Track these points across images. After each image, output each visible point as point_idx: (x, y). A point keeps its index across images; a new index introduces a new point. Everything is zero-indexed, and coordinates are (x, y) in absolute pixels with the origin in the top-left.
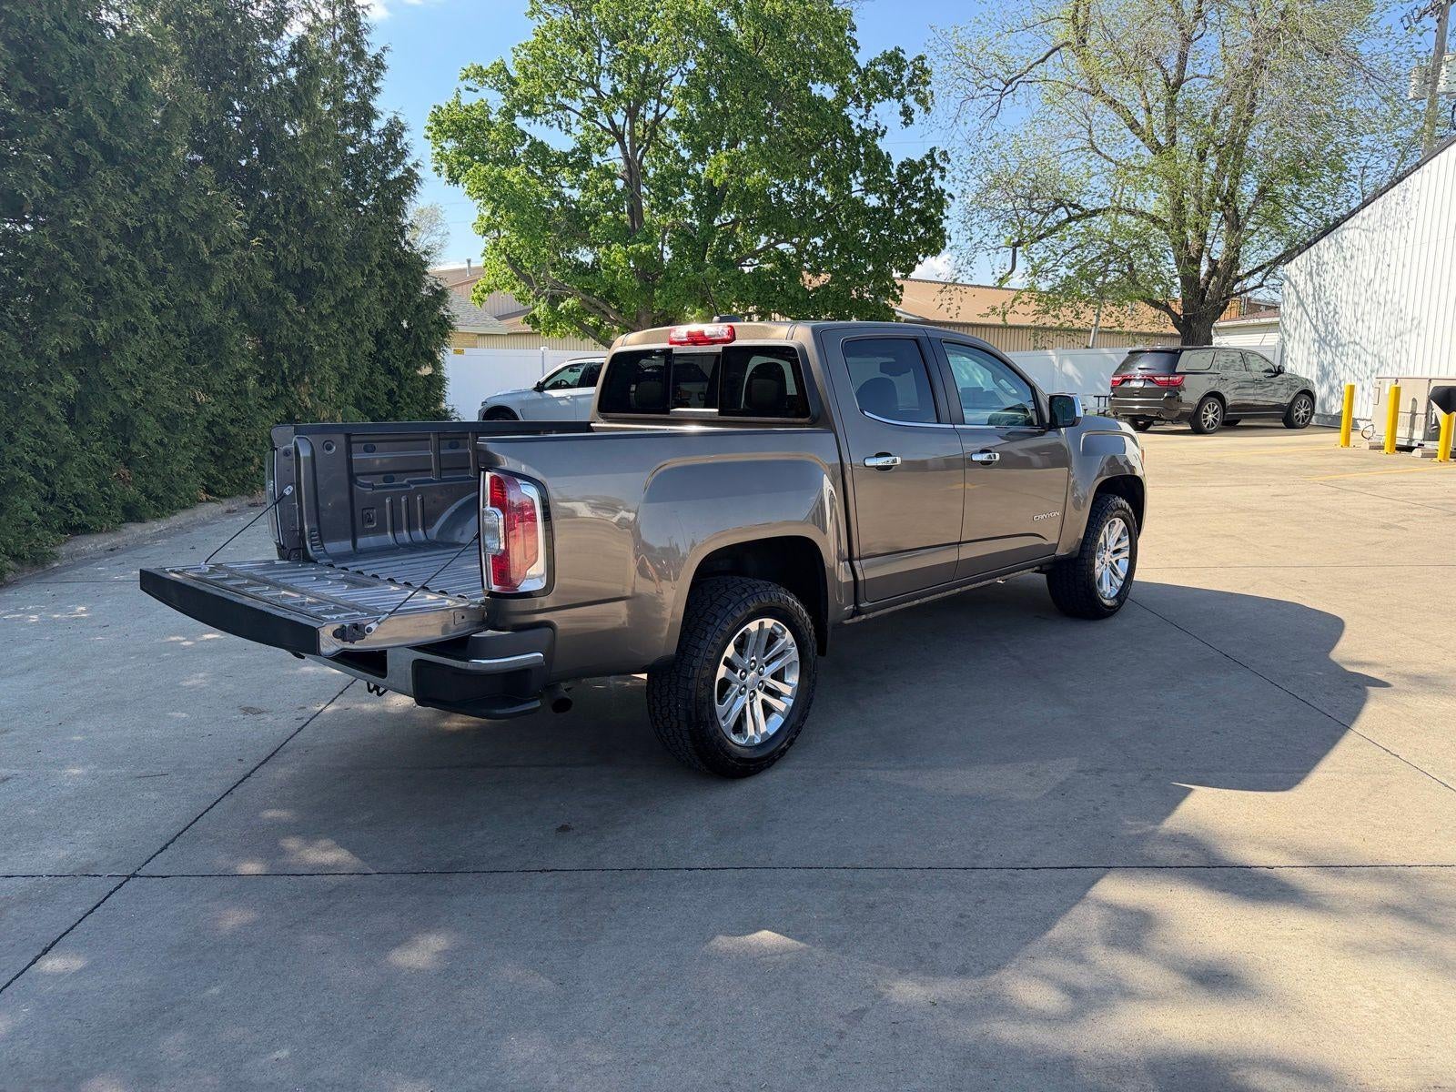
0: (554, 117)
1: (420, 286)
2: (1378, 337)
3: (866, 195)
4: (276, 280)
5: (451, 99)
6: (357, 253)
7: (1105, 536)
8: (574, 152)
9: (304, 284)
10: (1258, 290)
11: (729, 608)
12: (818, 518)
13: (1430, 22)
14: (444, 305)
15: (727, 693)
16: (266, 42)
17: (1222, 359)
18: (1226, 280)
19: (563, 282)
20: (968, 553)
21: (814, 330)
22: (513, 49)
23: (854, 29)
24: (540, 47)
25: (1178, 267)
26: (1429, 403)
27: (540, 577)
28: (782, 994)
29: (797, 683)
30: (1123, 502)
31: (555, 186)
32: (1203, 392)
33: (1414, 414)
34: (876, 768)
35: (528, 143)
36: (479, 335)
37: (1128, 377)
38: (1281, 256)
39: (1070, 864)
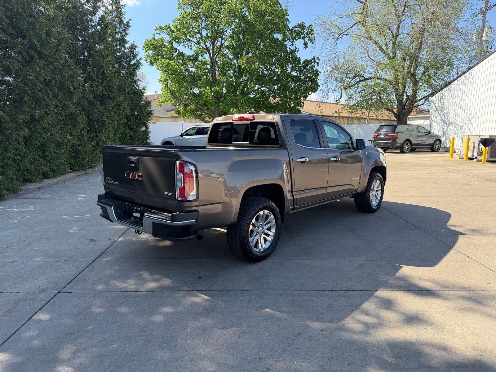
0: (187, 44)
1: (141, 100)
2: (462, 121)
3: (292, 72)
4: (94, 98)
5: (151, 37)
6: (121, 89)
7: (373, 186)
8: (193, 55)
9: (103, 99)
10: (423, 105)
11: (254, 207)
12: (282, 178)
13: (480, 16)
14: (149, 107)
15: (253, 234)
16: (90, 17)
17: (410, 128)
18: (412, 102)
19: (189, 100)
20: (329, 190)
21: (281, 116)
22: (173, 21)
23: (288, 15)
24: (182, 20)
25: (396, 97)
26: (479, 144)
27: (194, 195)
28: (274, 328)
29: (275, 231)
30: (380, 175)
31: (186, 67)
32: (405, 139)
33: (474, 147)
34: (300, 259)
35: (177, 52)
36: (160, 117)
37: (379, 134)
38: (430, 94)
39: (364, 289)
